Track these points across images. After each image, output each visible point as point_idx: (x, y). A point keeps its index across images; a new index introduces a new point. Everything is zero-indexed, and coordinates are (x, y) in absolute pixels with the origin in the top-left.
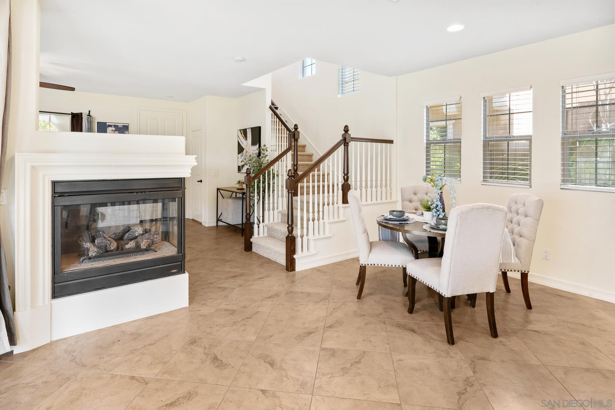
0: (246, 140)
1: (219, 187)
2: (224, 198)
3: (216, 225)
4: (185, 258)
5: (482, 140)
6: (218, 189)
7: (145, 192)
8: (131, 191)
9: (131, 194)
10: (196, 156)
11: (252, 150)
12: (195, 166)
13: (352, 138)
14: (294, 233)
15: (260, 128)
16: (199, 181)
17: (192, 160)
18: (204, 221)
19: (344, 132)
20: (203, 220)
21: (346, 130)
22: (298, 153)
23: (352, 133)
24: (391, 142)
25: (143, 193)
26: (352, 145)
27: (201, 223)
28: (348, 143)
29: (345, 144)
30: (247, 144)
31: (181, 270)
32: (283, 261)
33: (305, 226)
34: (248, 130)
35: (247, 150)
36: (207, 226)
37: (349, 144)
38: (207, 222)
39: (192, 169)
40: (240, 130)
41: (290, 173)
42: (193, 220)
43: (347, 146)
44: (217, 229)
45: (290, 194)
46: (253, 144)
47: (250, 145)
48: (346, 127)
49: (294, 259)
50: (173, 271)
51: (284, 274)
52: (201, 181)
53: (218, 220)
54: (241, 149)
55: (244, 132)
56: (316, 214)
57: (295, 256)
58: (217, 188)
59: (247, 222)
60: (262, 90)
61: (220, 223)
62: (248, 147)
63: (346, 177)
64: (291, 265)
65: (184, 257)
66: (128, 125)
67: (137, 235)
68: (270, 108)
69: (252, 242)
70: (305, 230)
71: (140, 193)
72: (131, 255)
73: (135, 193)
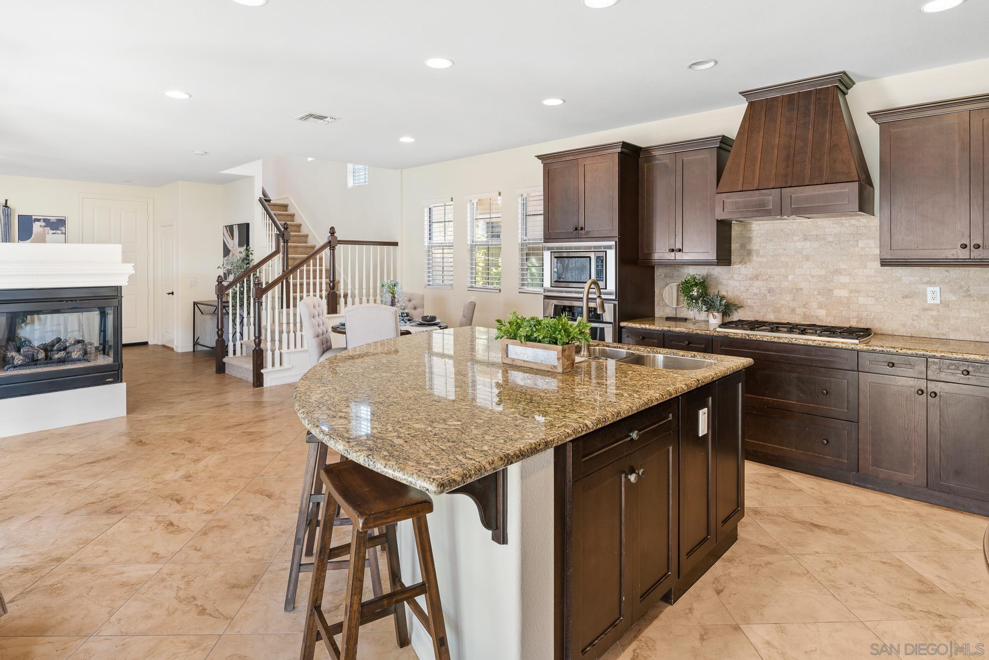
0: (233, 239)
1: (196, 301)
2: (202, 314)
3: (192, 350)
4: (122, 368)
5: (468, 245)
6: (195, 304)
7: (76, 300)
8: (61, 300)
9: (60, 303)
10: (133, 264)
11: (238, 252)
12: (132, 275)
13: (339, 241)
14: (262, 346)
15: (248, 225)
16: (169, 294)
17: (129, 269)
18: (176, 346)
19: (330, 235)
20: (175, 344)
21: (332, 231)
22: (289, 256)
23: (339, 236)
24: (396, 244)
25: (74, 302)
26: (340, 248)
27: (172, 349)
28: (334, 247)
29: (330, 247)
30: (233, 244)
31: (118, 379)
32: (250, 378)
33: (277, 338)
34: (234, 226)
35: (234, 252)
36: (179, 352)
37: (336, 247)
38: (180, 346)
39: (129, 277)
40: (226, 227)
41: (256, 280)
42: (164, 346)
43: (334, 250)
44: (194, 355)
45: (257, 303)
46: (240, 245)
47: (237, 246)
48: (332, 228)
49: (262, 374)
50: (108, 380)
51: (251, 390)
52: (172, 293)
53: (195, 343)
54: (227, 251)
55: (230, 228)
56: (292, 325)
57: (262, 371)
58: (194, 302)
59: (219, 338)
60: (249, 179)
61: (199, 348)
62: (235, 248)
63: (331, 284)
64: (258, 380)
65: (121, 366)
66: (64, 218)
67: (67, 345)
68: (260, 200)
69: (225, 363)
70: (277, 343)
71: (70, 302)
72: (61, 364)
73: (65, 302)
